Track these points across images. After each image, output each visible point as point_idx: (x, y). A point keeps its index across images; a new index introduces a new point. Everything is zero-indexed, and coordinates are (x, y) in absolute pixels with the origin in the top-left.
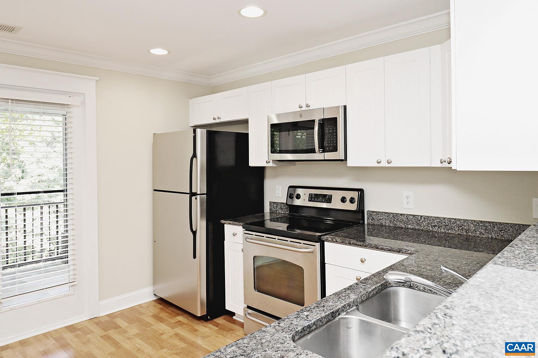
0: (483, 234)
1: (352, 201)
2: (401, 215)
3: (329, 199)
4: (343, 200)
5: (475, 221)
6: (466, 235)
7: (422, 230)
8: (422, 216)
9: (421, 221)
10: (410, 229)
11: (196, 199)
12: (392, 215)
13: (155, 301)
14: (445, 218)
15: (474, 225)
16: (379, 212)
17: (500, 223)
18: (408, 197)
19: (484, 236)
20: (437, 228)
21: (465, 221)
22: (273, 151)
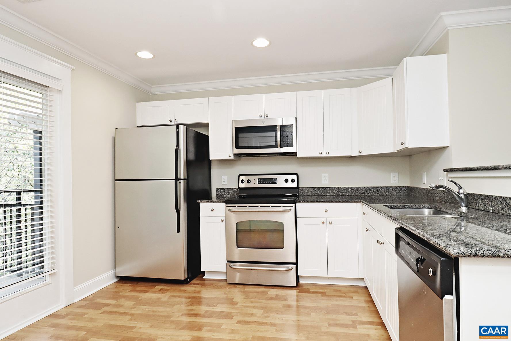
0: (369, 194)
1: (293, 181)
2: (322, 188)
3: (273, 181)
4: (286, 181)
5: (364, 187)
6: (360, 195)
7: (335, 195)
8: (335, 187)
9: (334, 190)
10: (328, 195)
11: (180, 183)
12: (316, 188)
13: (117, 282)
14: (348, 187)
15: (364, 189)
16: (307, 188)
17: (377, 187)
18: (325, 177)
19: (369, 195)
20: (343, 193)
21: (359, 187)
22: (237, 147)
